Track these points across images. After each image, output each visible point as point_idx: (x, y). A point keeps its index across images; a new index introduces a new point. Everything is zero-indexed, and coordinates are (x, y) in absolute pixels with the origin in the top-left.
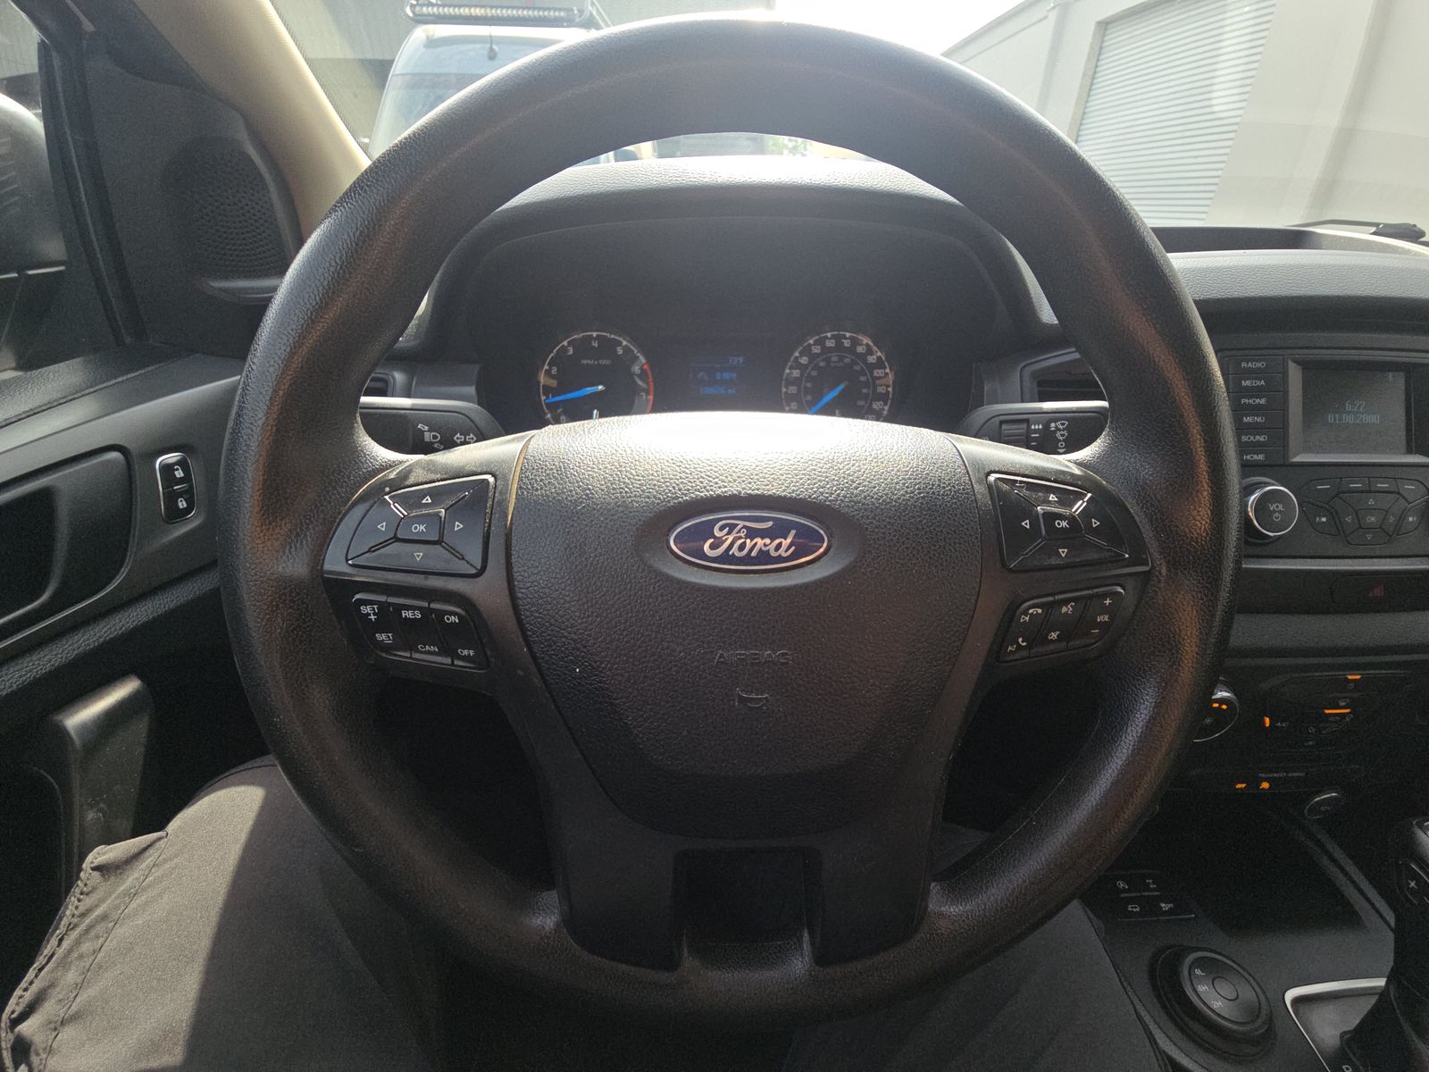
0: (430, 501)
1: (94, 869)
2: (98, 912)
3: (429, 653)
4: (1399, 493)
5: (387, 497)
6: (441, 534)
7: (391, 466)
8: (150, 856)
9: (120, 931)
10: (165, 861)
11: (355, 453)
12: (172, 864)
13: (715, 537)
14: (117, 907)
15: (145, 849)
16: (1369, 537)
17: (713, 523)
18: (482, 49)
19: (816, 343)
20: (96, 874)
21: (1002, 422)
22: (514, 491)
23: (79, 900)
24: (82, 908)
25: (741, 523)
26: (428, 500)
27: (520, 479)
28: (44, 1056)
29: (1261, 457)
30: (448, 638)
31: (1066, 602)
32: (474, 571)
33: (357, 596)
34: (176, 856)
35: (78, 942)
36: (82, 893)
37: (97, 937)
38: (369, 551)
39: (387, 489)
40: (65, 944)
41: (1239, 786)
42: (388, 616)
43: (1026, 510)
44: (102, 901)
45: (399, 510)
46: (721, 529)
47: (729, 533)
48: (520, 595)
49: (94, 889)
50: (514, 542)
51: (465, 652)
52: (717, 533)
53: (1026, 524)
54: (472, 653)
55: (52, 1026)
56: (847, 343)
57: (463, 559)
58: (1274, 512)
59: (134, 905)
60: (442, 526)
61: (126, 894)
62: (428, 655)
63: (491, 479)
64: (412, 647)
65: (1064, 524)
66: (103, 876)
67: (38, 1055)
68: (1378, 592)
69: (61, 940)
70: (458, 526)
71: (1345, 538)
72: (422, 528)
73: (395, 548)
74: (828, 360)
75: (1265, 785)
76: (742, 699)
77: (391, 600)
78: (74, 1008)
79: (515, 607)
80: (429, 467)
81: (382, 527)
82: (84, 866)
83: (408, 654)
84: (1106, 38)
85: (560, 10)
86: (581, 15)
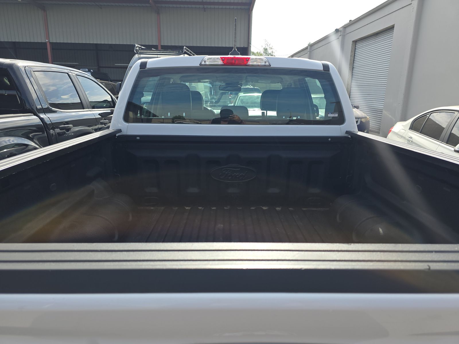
84: (356, 46)
85: (177, 51)
86: (182, 52)
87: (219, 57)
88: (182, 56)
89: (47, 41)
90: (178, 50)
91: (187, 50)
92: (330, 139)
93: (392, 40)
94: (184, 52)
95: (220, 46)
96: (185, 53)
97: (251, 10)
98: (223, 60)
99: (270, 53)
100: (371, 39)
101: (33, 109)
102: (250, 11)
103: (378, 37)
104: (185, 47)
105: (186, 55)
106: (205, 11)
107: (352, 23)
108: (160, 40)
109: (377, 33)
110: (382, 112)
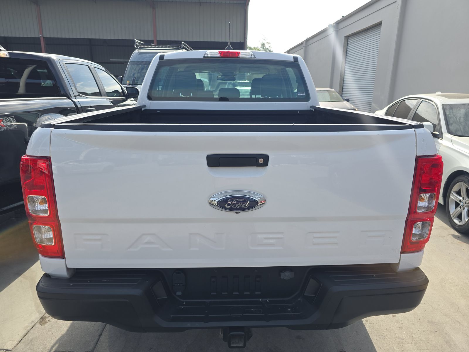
84: (348, 41)
85: (175, 46)
86: (181, 47)
87: (218, 51)
88: (180, 51)
89: (41, 35)
90: (176, 44)
91: (185, 45)
92: (299, 112)
93: (380, 36)
94: (182, 47)
95: (216, 41)
96: (184, 48)
97: (246, 4)
98: (220, 54)
99: (268, 48)
100: (361, 35)
101: (66, 94)
102: (246, 6)
103: (367, 32)
104: (183, 42)
105: (184, 50)
106: (201, 6)
107: (344, 19)
108: (155, 35)
109: (366, 28)
110: (371, 105)
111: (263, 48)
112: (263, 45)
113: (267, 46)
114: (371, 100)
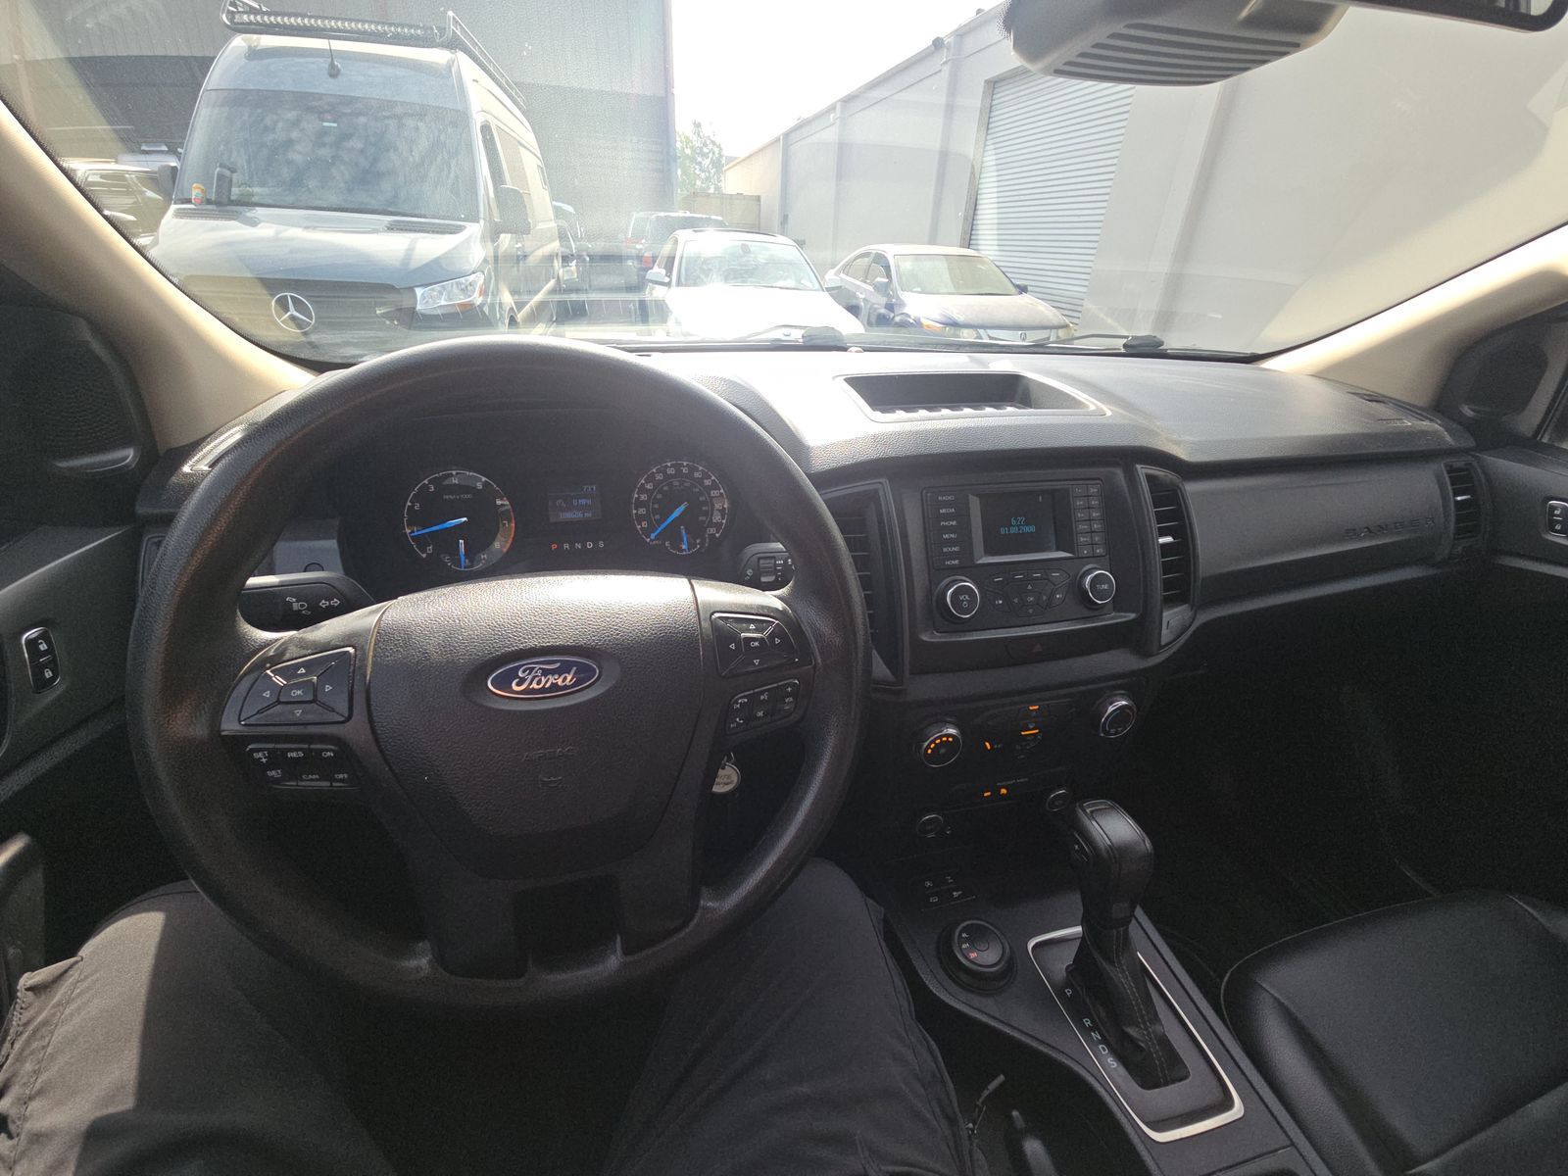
0: (304, 671)
1: (28, 989)
2: (40, 1019)
3: (312, 780)
4: (1048, 579)
5: (268, 672)
6: (315, 696)
7: (269, 645)
8: (72, 975)
9: (61, 1032)
10: (86, 977)
11: (239, 640)
12: (94, 977)
13: (520, 677)
14: (54, 1015)
15: (66, 971)
16: (1031, 611)
17: (517, 669)
18: (324, 63)
19: (658, 471)
20: (29, 993)
21: (759, 559)
22: (370, 658)
23: (21, 1014)
24: (24, 1020)
25: (538, 666)
26: (302, 671)
27: (375, 649)
28: (19, 1123)
29: (957, 562)
30: (326, 769)
31: (762, 693)
32: (342, 719)
33: (250, 747)
34: (96, 971)
35: (28, 1042)
36: (22, 1008)
37: (43, 1037)
38: (258, 712)
39: (268, 665)
40: (17, 1046)
41: (986, 794)
42: (277, 759)
43: (733, 637)
44: (39, 1013)
45: (280, 681)
46: (524, 672)
47: (529, 674)
48: (379, 732)
49: (30, 1005)
50: (372, 696)
51: (341, 776)
52: (520, 674)
53: (733, 646)
54: (346, 776)
55: (22, 1102)
56: (685, 470)
57: (334, 711)
58: (963, 601)
59: (67, 1012)
60: (315, 689)
61: (58, 1004)
62: (312, 782)
63: (351, 650)
64: (297, 778)
65: (757, 644)
66: (35, 994)
67: (14, 1122)
68: (1038, 648)
69: (12, 1044)
70: (328, 688)
71: (1016, 615)
72: (299, 692)
73: (279, 708)
74: (670, 485)
75: (1004, 791)
76: (544, 783)
77: (278, 746)
78: (38, 1086)
79: (377, 740)
80: (302, 644)
81: (267, 694)
82: (19, 988)
83: (294, 783)
84: (996, 96)
85: (417, 28)
89: (16, 57)
104: (451, 13)
107: (985, 20)
110: (1082, 305)
111: (699, 135)
112: (698, 125)
113: (706, 131)
114: (1084, 290)
